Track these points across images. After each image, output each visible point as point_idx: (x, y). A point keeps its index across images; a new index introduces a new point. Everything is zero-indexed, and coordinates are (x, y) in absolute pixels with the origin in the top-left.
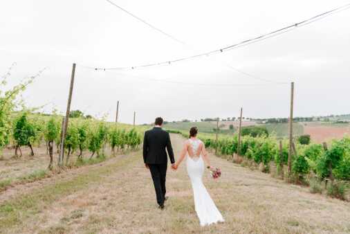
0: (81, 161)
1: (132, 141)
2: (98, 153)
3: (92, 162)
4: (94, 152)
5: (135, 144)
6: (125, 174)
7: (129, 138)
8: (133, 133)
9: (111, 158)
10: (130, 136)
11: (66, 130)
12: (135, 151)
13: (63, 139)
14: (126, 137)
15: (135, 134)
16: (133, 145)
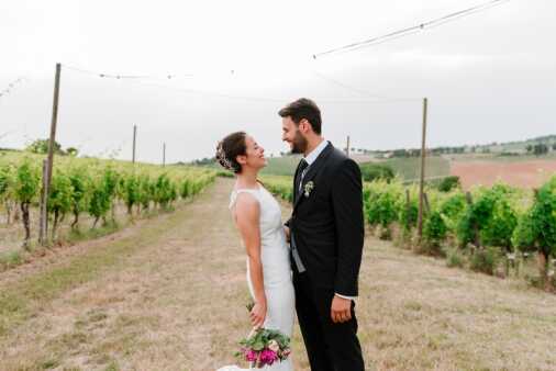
0: (77, 234)
1: (161, 195)
2: (104, 218)
3: (95, 234)
4: (97, 216)
5: (167, 200)
6: (159, 251)
7: (157, 190)
8: (164, 181)
9: (127, 225)
10: (159, 185)
11: (49, 181)
12: (167, 212)
13: (46, 196)
14: (152, 188)
15: (167, 183)
16: (163, 201)
